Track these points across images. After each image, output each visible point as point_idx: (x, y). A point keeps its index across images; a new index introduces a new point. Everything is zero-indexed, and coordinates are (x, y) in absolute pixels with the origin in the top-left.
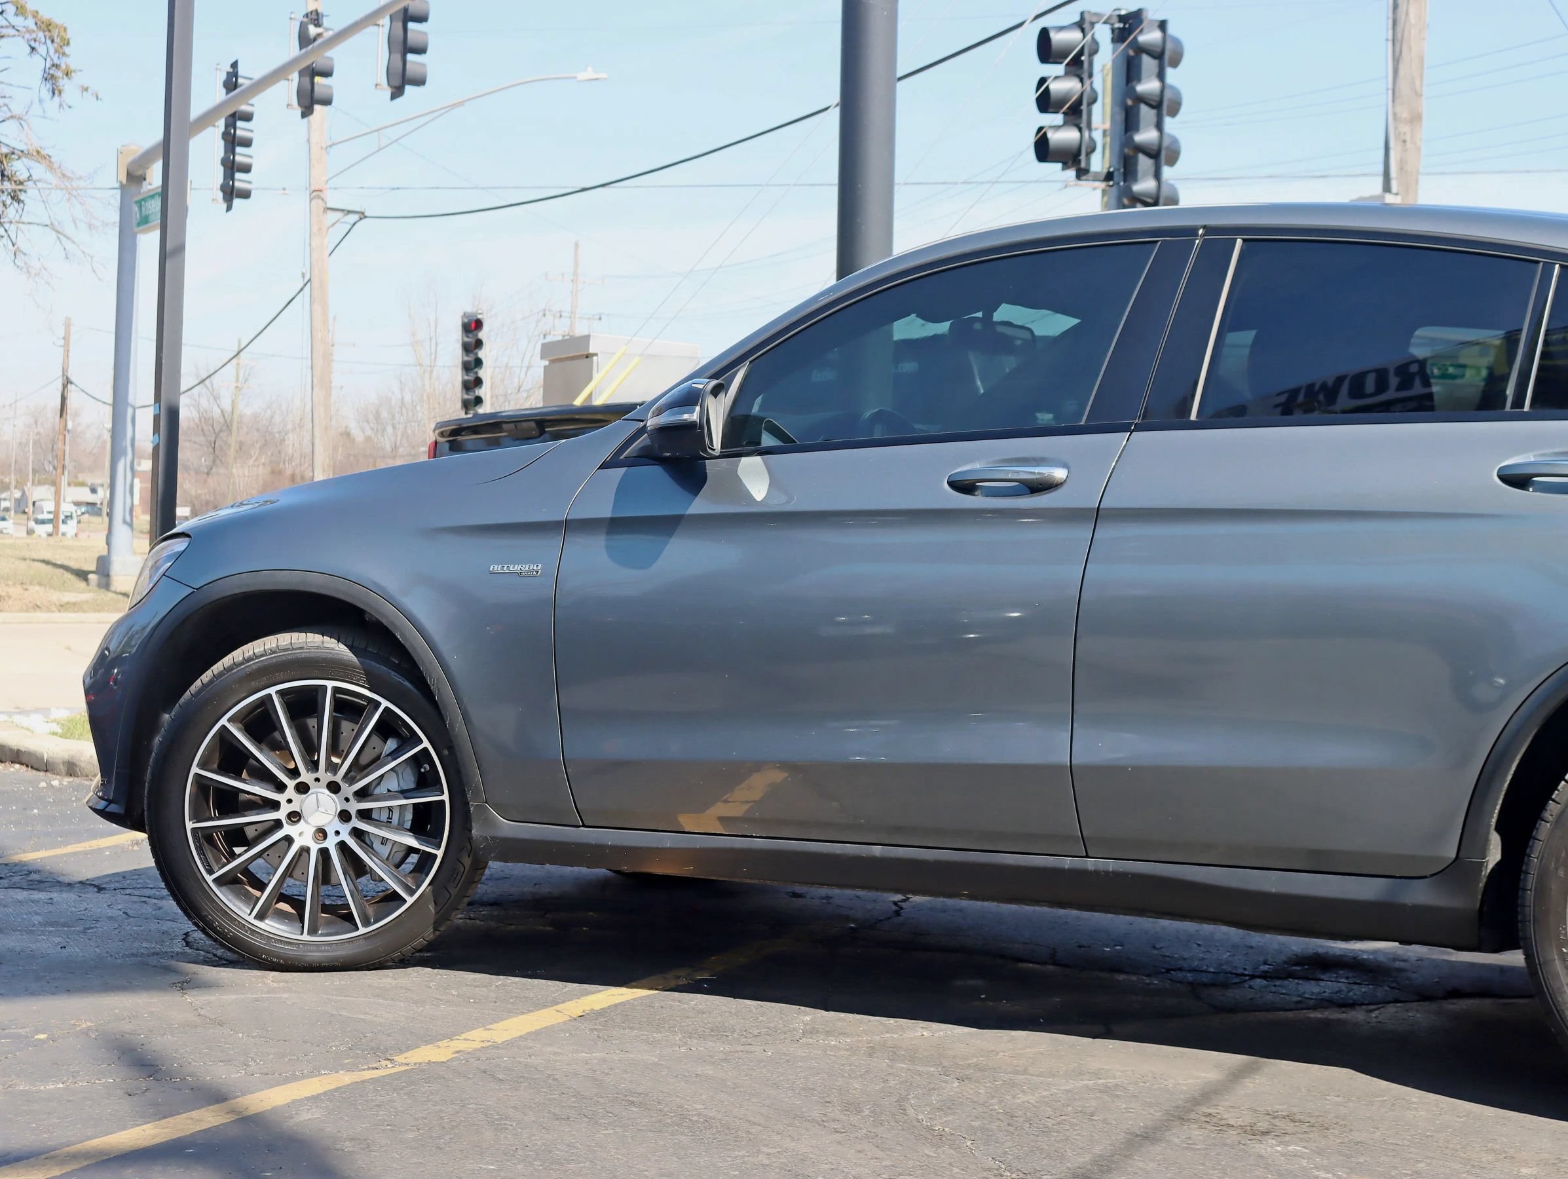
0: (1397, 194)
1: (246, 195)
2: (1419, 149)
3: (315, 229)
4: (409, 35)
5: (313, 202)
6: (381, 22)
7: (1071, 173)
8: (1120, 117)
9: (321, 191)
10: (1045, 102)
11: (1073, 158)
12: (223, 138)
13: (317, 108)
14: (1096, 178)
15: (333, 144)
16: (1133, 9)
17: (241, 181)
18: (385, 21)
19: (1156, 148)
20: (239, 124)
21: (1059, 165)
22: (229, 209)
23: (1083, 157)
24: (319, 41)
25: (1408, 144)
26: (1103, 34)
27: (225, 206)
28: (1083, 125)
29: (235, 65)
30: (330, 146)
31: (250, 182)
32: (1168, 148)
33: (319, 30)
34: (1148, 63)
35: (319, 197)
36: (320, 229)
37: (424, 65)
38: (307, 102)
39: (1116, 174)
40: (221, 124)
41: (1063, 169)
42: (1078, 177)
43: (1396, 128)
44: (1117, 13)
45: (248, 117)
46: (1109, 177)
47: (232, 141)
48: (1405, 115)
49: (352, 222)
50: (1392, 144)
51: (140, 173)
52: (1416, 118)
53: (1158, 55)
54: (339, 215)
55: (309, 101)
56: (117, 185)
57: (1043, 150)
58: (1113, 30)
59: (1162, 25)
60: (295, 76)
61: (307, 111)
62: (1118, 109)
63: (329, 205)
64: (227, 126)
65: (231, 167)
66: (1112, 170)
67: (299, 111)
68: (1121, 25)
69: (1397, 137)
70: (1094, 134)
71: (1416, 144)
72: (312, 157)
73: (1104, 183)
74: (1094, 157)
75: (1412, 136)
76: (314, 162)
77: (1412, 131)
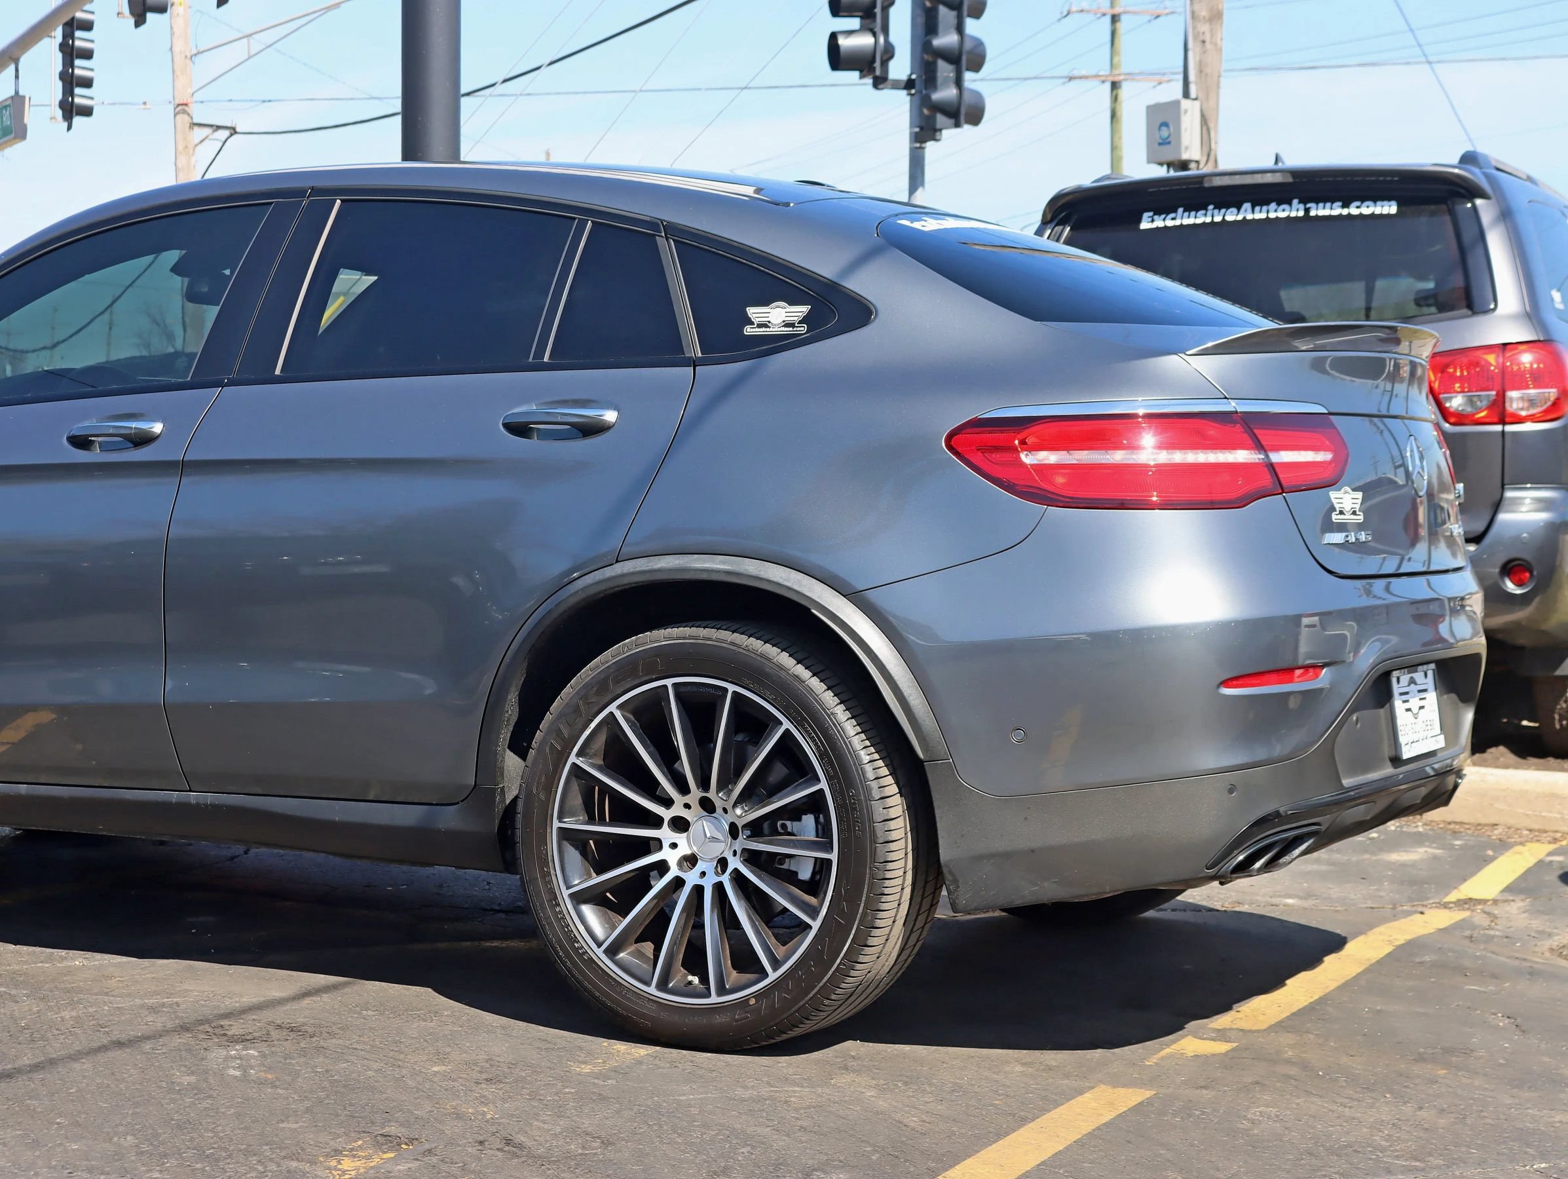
0: (1196, 99)
1: (87, 112)
2: (1219, 50)
3: (180, 147)
5: (178, 117)
7: (869, 81)
8: (921, 20)
9: (186, 105)
10: (838, 6)
11: (870, 66)
12: (61, 50)
13: (150, 16)
14: (896, 85)
15: (198, 53)
17: (81, 96)
19: (957, 52)
20: (78, 34)
21: (856, 74)
22: (69, 128)
23: (877, 64)
25: (1208, 45)
27: (66, 124)
28: (878, 29)
30: (196, 55)
31: (92, 98)
32: (970, 52)
35: (184, 112)
36: (186, 147)
38: (139, 10)
39: (917, 84)
40: (58, 33)
41: (862, 77)
42: (876, 86)
43: (1194, 28)
45: (88, 26)
46: (909, 85)
47: (70, 53)
48: (1204, 13)
49: (224, 139)
50: (1190, 45)
52: (1216, 17)
54: (208, 131)
55: (141, 8)
57: (837, 59)
61: (140, 21)
62: (919, 12)
63: (195, 121)
64: (65, 37)
65: (70, 82)
66: (914, 77)
67: (131, 21)
69: (1195, 37)
70: (893, 38)
71: (1216, 44)
72: (175, 67)
73: (904, 92)
74: (892, 65)
75: (1212, 36)
76: (178, 73)
77: (1212, 30)
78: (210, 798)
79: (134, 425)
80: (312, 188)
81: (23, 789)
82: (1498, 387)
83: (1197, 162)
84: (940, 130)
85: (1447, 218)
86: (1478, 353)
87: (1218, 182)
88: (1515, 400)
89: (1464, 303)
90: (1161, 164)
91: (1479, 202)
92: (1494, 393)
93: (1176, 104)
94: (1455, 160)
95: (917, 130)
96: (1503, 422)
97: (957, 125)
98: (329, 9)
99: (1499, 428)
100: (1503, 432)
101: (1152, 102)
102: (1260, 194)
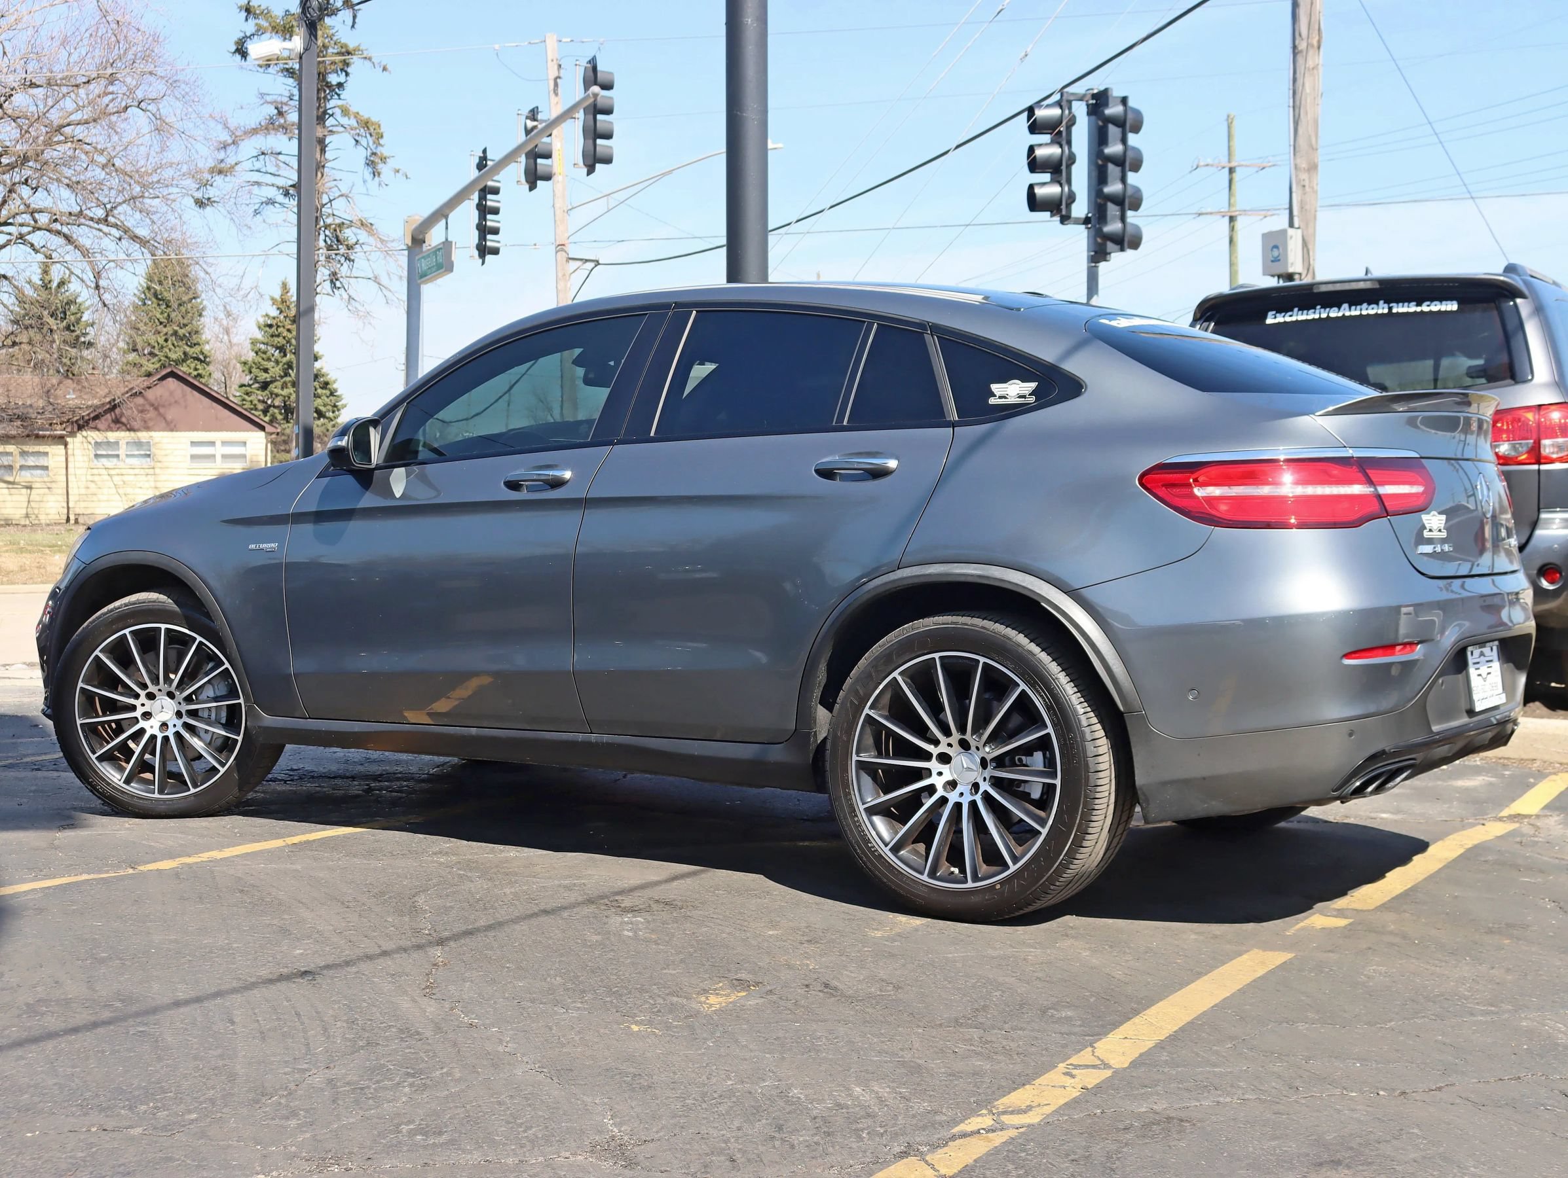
0: (1299, 228)
1: (495, 251)
2: (1315, 192)
3: (560, 275)
4: (598, 124)
5: (558, 254)
6: (577, 115)
7: (1057, 218)
8: (1095, 174)
9: (564, 245)
10: (1034, 165)
11: (1058, 208)
12: (477, 208)
13: (540, 183)
14: (1077, 221)
15: (572, 208)
16: (1102, 88)
17: (491, 241)
18: (580, 115)
19: (1121, 197)
20: (489, 197)
21: (1048, 214)
22: (483, 263)
23: (1063, 207)
24: (535, 131)
25: (1307, 189)
26: (1080, 110)
27: (481, 261)
28: (1063, 181)
29: (485, 151)
31: (499, 242)
32: (1131, 197)
33: (535, 123)
34: (1113, 131)
35: (563, 250)
36: (564, 275)
37: (611, 148)
39: (1092, 220)
40: (475, 197)
41: (1051, 216)
42: (1062, 222)
43: (1297, 176)
44: (1091, 92)
45: (496, 191)
46: (1087, 221)
47: (484, 210)
48: (1304, 165)
50: (1294, 188)
51: (421, 237)
52: (1313, 168)
53: (1120, 123)
54: (579, 263)
55: (533, 178)
56: (405, 247)
57: (1034, 204)
58: (1088, 105)
59: (1124, 101)
60: (523, 159)
61: (532, 187)
62: (1093, 168)
63: (570, 256)
64: (480, 199)
65: (484, 231)
66: (1090, 215)
67: (527, 187)
68: (1094, 102)
69: (1298, 182)
70: (1074, 188)
71: (1313, 188)
72: (557, 218)
73: (1083, 226)
74: (1074, 206)
75: (1310, 182)
76: (558, 222)
77: (1310, 178)
78: (606, 738)
79: (551, 473)
80: (676, 303)
81: (474, 731)
82: (1535, 436)
83: (1300, 274)
84: (1110, 253)
85: (1495, 313)
86: (1521, 412)
87: (1324, 288)
88: (1548, 446)
89: (1508, 374)
90: (1273, 276)
91: (1519, 301)
92: (1532, 441)
93: (1284, 232)
94: (1501, 271)
95: (1093, 253)
96: (1539, 463)
97: (1122, 250)
98: (664, 174)
99: (1535, 467)
100: (1539, 470)
101: (1266, 231)
102: (1355, 296)
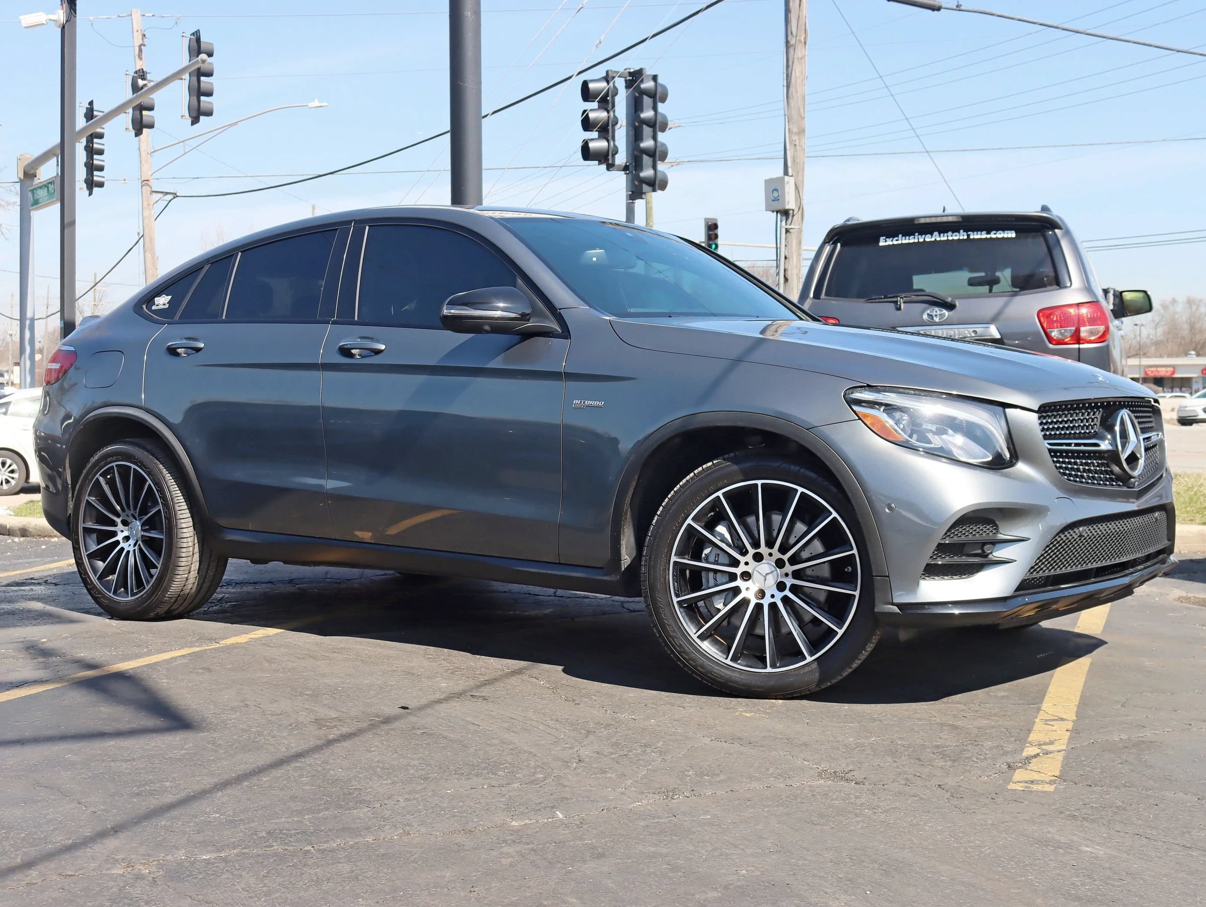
0: (792, 176)
1: (101, 185)
2: (804, 150)
3: (145, 205)
4: (202, 85)
5: (144, 187)
6: (183, 77)
7: (604, 167)
8: (632, 133)
9: (148, 180)
10: (587, 124)
11: (605, 158)
12: (85, 149)
13: (145, 130)
14: (619, 169)
15: (155, 151)
16: (637, 68)
17: (97, 176)
18: (186, 76)
19: (653, 150)
20: (95, 140)
21: (597, 162)
22: (90, 194)
23: (610, 157)
24: (145, 89)
25: (798, 147)
26: (620, 83)
27: (88, 192)
28: (610, 138)
29: (91, 103)
30: (153, 152)
31: (103, 177)
32: (660, 151)
33: (145, 82)
34: (647, 100)
35: (147, 185)
36: (149, 205)
37: (211, 103)
38: (138, 127)
39: (630, 167)
40: (84, 140)
42: (608, 169)
43: (790, 137)
44: (628, 70)
45: (101, 136)
46: (625, 168)
47: (91, 151)
48: (795, 130)
49: (169, 200)
50: (788, 147)
51: (32, 172)
52: (802, 132)
53: (652, 95)
54: (160, 195)
56: (17, 180)
57: (587, 153)
58: (626, 81)
59: (655, 78)
60: (130, 111)
61: (138, 133)
62: (630, 128)
63: (153, 190)
64: (87, 142)
65: (91, 168)
66: (628, 164)
67: (133, 133)
68: (631, 78)
69: (791, 142)
70: (617, 143)
71: (802, 146)
72: (142, 159)
73: (623, 172)
74: (617, 156)
75: (800, 142)
76: (143, 162)
77: (799, 139)
82: (1076, 325)
83: (793, 210)
84: (645, 193)
85: (1042, 239)
86: (1064, 308)
87: (922, 221)
88: (1084, 331)
89: (1054, 282)
90: (773, 212)
91: (1057, 231)
92: (1074, 328)
93: (781, 180)
94: (1040, 209)
95: (630, 193)
96: (1079, 343)
97: (654, 190)
98: (231, 125)
99: (1076, 346)
100: (1079, 348)
101: (768, 178)
102: (943, 227)
